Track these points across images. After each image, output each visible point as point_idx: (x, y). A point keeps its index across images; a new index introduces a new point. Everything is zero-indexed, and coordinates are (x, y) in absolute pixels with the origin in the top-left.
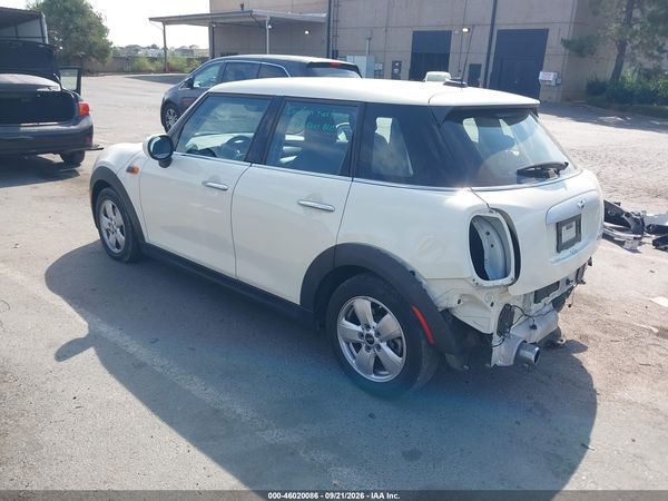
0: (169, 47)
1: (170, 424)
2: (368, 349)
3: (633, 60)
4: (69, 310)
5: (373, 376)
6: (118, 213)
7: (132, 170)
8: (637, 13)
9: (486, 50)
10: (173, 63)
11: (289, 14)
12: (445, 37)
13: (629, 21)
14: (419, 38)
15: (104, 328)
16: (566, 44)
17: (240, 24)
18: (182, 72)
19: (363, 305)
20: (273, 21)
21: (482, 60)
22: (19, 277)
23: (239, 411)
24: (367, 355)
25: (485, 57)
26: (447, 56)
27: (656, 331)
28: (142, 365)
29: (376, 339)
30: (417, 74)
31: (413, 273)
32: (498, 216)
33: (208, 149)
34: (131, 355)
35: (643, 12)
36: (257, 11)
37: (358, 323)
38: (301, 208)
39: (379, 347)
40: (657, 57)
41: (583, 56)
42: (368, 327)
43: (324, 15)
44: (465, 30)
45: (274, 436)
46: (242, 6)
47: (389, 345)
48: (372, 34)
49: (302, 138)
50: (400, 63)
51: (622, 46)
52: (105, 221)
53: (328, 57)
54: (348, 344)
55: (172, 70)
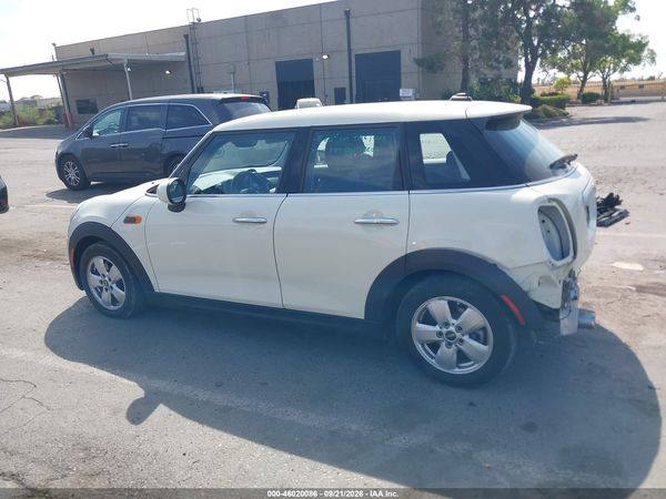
0: (15, 99)
1: (300, 454)
2: (449, 345)
3: (477, 71)
4: (105, 374)
5: (457, 370)
6: (114, 268)
7: (131, 220)
8: (472, 32)
9: (347, 74)
10: (23, 116)
11: (147, 56)
12: (306, 65)
13: (467, 38)
14: (281, 67)
15: (157, 384)
16: (419, 62)
17: (94, 69)
18: (36, 124)
19: (439, 306)
20: (132, 63)
21: (345, 84)
22: (18, 353)
23: (354, 427)
24: (447, 352)
25: (347, 80)
26: (311, 83)
27: (634, 289)
28: (226, 410)
29: (458, 335)
30: (287, 103)
31: (495, 265)
32: (554, 204)
33: (213, 187)
34: (207, 403)
35: (476, 30)
36: (112, 55)
37: (434, 323)
38: (359, 227)
39: (462, 341)
40: (496, 68)
41: (434, 72)
42: (447, 324)
43: (183, 54)
44: (325, 57)
45: (402, 441)
46: (92, 50)
47: (470, 337)
48: (235, 67)
49: (280, 169)
50: (267, 93)
51: (465, 60)
52: (94, 280)
53: (193, 93)
54: (423, 346)
55: (24, 124)
